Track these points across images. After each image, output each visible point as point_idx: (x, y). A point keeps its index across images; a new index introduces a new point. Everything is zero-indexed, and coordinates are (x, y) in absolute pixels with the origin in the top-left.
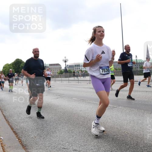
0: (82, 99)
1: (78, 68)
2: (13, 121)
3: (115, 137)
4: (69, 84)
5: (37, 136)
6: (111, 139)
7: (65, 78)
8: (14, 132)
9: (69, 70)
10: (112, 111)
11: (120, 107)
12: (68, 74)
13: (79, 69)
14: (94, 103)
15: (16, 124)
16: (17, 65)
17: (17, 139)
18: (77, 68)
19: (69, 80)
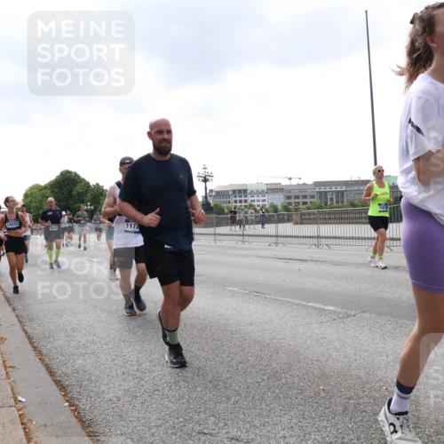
0: (254, 290)
1: (243, 199)
2: (54, 351)
3: (352, 401)
4: (216, 246)
5: (124, 395)
6: (340, 408)
7: (205, 227)
8: (58, 383)
9: (216, 205)
10: (342, 325)
11: (367, 315)
12: (213, 216)
13: (246, 201)
14: (288, 302)
15: (63, 359)
16: (65, 190)
17: (67, 404)
18: (238, 199)
19: (215, 234)
